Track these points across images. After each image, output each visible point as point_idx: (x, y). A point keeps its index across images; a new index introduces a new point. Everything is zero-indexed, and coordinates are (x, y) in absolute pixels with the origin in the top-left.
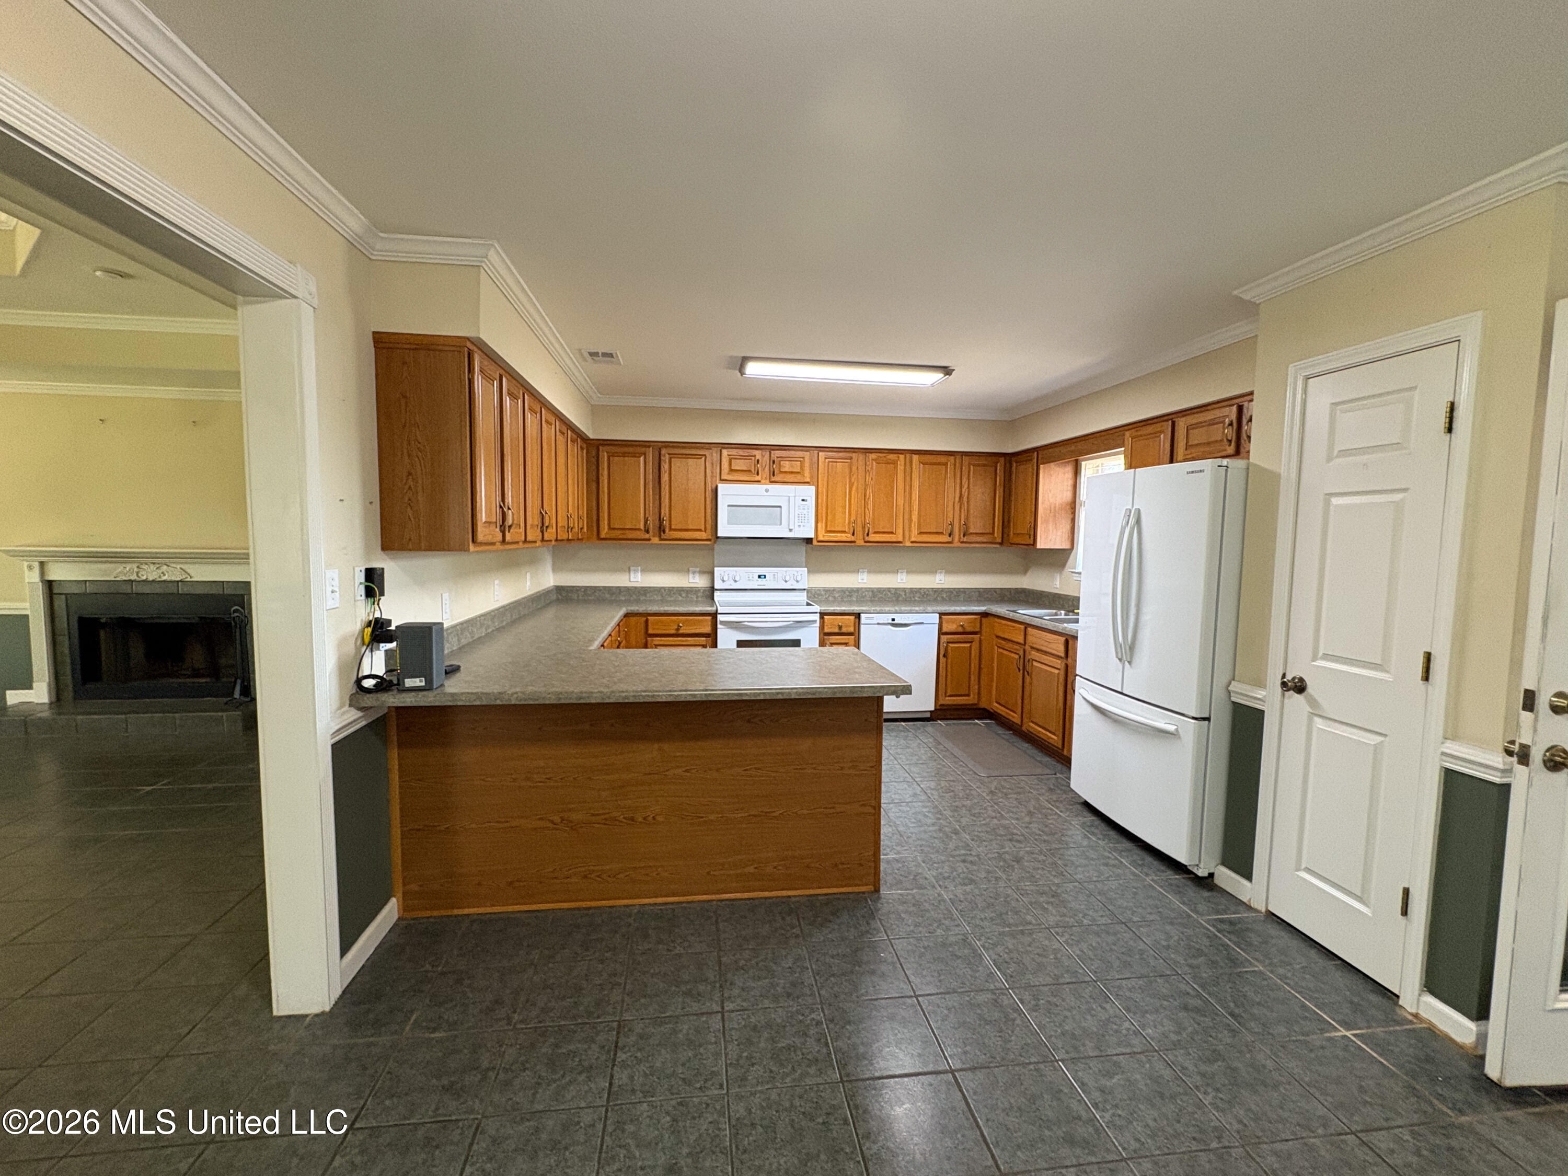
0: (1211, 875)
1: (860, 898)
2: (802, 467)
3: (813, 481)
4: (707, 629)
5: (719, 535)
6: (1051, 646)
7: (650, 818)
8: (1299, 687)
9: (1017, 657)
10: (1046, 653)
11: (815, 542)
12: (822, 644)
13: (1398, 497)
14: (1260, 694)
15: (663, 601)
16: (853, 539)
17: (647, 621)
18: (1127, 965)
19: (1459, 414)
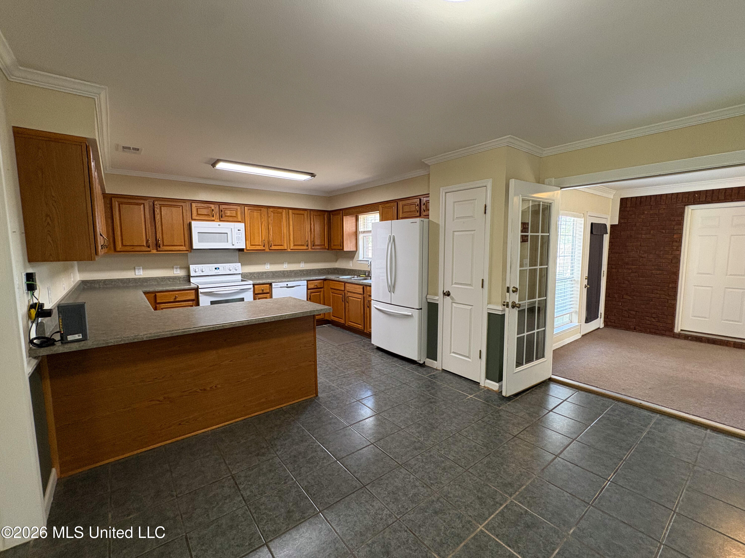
0: (424, 362)
1: (311, 401)
2: (237, 214)
3: (243, 221)
4: (193, 297)
5: (194, 247)
6: (357, 290)
7: (214, 387)
8: (448, 294)
9: (341, 296)
10: (354, 293)
11: (245, 251)
12: (255, 299)
13: (473, 232)
14: (437, 298)
15: (158, 285)
16: (264, 248)
17: (156, 295)
18: (411, 396)
19: (487, 208)
